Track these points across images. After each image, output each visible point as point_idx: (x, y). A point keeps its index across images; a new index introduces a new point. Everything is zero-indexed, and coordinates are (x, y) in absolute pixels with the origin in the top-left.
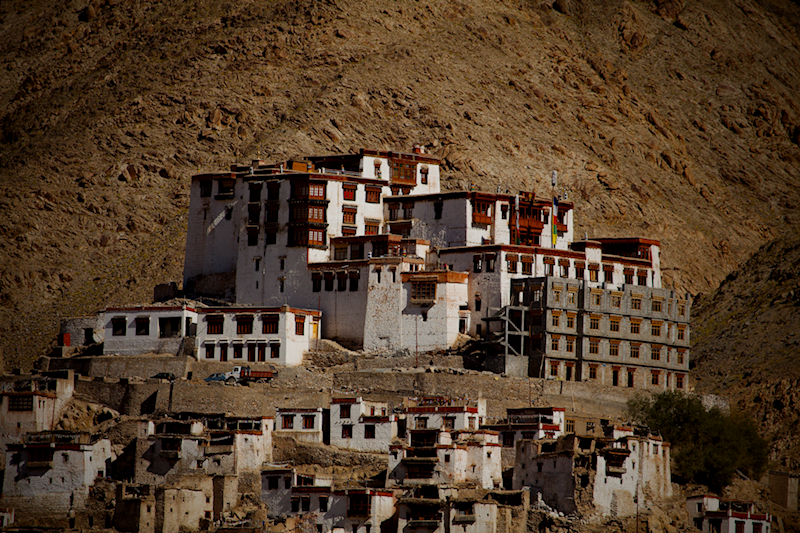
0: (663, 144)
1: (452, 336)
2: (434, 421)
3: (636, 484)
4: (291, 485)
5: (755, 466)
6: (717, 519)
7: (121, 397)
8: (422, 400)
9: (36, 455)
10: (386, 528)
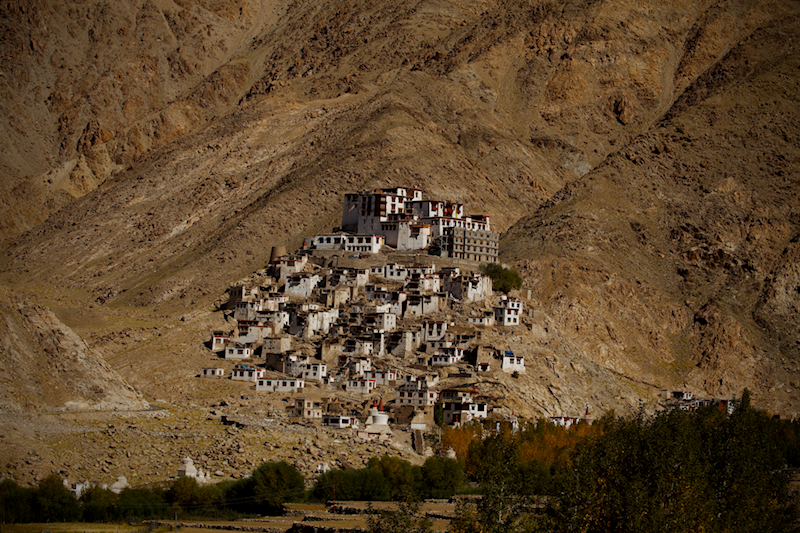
0: (491, 186)
1: (425, 245)
2: (419, 271)
3: (481, 291)
4: (374, 290)
5: (518, 286)
6: (506, 302)
7: (322, 262)
8: (415, 264)
9: (295, 279)
10: (404, 304)
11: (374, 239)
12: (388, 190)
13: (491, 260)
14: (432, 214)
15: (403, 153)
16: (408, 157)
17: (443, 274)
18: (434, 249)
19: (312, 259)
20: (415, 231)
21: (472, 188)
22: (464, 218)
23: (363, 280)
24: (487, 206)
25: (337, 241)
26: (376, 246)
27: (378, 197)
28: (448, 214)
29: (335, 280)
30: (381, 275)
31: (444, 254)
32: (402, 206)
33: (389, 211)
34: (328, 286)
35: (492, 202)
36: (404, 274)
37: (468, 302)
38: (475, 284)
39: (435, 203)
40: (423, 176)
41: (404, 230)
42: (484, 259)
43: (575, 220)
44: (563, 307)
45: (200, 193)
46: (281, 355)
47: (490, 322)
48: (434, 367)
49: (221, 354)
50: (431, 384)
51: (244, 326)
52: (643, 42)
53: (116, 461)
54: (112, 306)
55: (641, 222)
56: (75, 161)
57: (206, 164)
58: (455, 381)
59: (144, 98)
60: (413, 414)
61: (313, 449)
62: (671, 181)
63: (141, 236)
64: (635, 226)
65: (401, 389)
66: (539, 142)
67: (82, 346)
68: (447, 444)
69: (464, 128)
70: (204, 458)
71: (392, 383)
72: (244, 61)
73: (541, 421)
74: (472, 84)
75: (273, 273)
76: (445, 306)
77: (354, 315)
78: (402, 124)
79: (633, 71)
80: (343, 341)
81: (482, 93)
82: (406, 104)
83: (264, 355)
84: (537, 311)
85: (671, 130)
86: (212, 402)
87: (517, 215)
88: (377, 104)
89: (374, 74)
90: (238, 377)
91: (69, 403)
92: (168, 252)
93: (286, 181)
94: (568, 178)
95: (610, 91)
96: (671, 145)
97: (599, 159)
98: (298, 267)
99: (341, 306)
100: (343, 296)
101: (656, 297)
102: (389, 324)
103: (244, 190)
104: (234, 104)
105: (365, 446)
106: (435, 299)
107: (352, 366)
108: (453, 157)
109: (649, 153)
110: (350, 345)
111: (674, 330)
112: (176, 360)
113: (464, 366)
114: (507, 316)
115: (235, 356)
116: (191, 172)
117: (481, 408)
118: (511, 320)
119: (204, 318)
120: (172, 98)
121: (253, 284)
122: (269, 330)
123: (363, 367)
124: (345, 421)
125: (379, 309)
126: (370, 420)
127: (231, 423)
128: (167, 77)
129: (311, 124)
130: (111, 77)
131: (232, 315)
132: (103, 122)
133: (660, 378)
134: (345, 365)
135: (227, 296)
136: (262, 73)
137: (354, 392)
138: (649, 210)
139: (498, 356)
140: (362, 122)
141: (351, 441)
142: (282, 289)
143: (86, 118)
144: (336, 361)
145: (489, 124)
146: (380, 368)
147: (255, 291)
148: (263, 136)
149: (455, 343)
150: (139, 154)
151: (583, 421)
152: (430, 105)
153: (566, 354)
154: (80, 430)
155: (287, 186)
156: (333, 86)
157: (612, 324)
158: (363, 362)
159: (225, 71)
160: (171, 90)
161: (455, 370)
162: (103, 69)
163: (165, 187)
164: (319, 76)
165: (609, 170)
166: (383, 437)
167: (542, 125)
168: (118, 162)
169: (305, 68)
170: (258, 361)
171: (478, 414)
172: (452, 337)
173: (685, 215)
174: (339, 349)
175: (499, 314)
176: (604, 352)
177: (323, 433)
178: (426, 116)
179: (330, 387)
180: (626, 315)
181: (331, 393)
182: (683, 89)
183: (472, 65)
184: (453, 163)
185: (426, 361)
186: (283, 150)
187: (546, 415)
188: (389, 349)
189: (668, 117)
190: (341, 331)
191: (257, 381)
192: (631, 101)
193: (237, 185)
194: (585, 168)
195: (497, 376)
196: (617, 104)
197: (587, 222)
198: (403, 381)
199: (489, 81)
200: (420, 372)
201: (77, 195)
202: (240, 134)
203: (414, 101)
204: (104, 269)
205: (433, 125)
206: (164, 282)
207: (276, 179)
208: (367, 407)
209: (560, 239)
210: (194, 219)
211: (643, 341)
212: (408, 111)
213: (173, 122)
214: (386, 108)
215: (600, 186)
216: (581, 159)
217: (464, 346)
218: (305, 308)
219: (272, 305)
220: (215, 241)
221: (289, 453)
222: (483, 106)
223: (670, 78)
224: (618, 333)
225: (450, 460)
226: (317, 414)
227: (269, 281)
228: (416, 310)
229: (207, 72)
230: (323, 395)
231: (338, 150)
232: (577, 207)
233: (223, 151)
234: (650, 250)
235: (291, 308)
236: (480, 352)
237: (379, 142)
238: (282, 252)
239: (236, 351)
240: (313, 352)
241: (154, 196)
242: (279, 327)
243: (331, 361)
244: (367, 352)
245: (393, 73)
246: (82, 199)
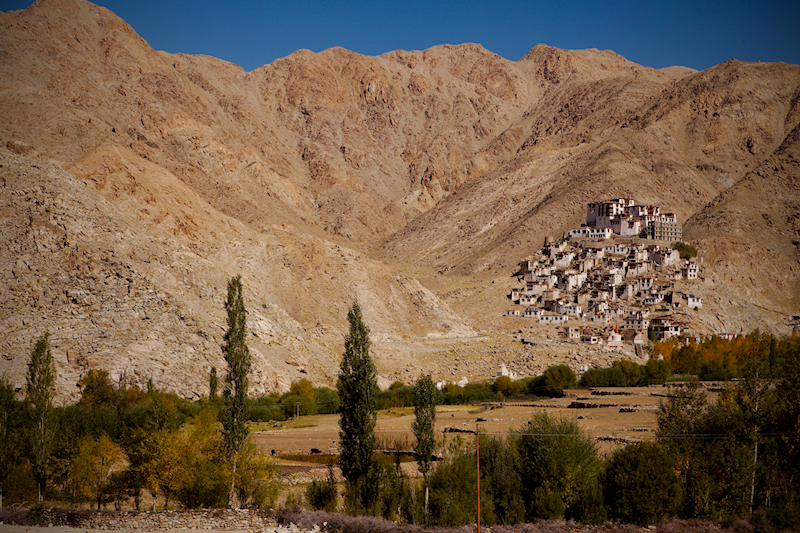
1: (637, 232)
3: (673, 259)
4: (608, 261)
5: (695, 255)
6: (688, 265)
7: (576, 245)
8: (632, 244)
9: (560, 256)
10: (626, 268)
11: (606, 230)
12: (614, 200)
13: (678, 240)
14: (641, 214)
15: (619, 178)
16: (622, 180)
17: (648, 250)
18: (643, 235)
19: (570, 244)
20: (631, 224)
21: (662, 197)
22: (660, 215)
23: (601, 255)
24: (671, 208)
25: (584, 232)
26: (608, 234)
27: (608, 204)
28: (651, 213)
29: (584, 255)
30: (612, 252)
31: (649, 237)
32: (622, 209)
33: (615, 213)
34: (580, 259)
35: (674, 205)
36: (626, 250)
37: (665, 266)
38: (669, 254)
39: (642, 207)
40: (632, 191)
41: (624, 223)
42: (673, 239)
43: (728, 214)
44: (723, 267)
45: (497, 206)
46: (553, 302)
47: (679, 277)
48: (646, 305)
49: (517, 302)
50: (645, 316)
51: (530, 285)
52: (764, 103)
53: (459, 368)
54: (448, 276)
55: (768, 213)
56: (420, 191)
57: (500, 189)
58: (660, 314)
59: (460, 151)
60: (635, 334)
61: (577, 357)
62: (786, 187)
63: (463, 234)
64: (765, 216)
65: (627, 320)
66: (701, 167)
67: (436, 300)
68: (657, 351)
69: (656, 161)
70: (512, 364)
71: (621, 316)
72: (519, 126)
73: (714, 337)
74: (659, 134)
75: (547, 252)
76: (651, 269)
77: (596, 276)
78: (618, 160)
79: (758, 121)
80: (590, 292)
81: (665, 139)
82: (619, 148)
83: (543, 302)
84: (707, 270)
85: (785, 156)
86: (513, 331)
87: (690, 213)
88: (602, 149)
89: (599, 131)
90: (528, 315)
91: (430, 334)
92: (480, 243)
93: (549, 197)
94: (720, 188)
95: (744, 134)
96: (785, 166)
97: (739, 176)
98: (561, 248)
99: (588, 271)
100: (589, 265)
101: (780, 259)
102: (618, 281)
103: (524, 204)
104: (515, 152)
105: (609, 354)
106: (645, 265)
107: (596, 306)
108: (649, 179)
109: (771, 171)
110: (595, 294)
111: (792, 278)
112: (490, 306)
113: (665, 304)
114: (689, 273)
115: (526, 303)
116: (492, 194)
117: (676, 329)
118: (692, 275)
119: (506, 281)
120: (477, 150)
121: (535, 260)
122: (545, 286)
123: (603, 307)
124: (594, 340)
125: (611, 272)
126: (610, 338)
127: (527, 343)
128: (473, 138)
129: (562, 163)
130: (440, 140)
131: (523, 278)
132: (436, 167)
133: (785, 308)
134: (592, 306)
135: (519, 267)
136: (531, 133)
137: (598, 322)
138: (773, 206)
139: (685, 298)
140: (593, 160)
141: (599, 352)
142: (552, 262)
143: (426, 165)
144: (587, 304)
145: (671, 157)
146: (613, 307)
147: (536, 264)
148: (534, 171)
149: (658, 291)
150: (459, 185)
151: (740, 336)
152: (634, 148)
153: (726, 295)
154: (437, 350)
155: (550, 200)
156: (574, 139)
157: (753, 276)
158: (603, 304)
159: (508, 133)
160: (476, 145)
161: (659, 307)
162: (434, 134)
163: (476, 203)
164: (565, 133)
165: (747, 183)
166: (619, 349)
167: (703, 157)
168: (447, 190)
169: (556, 129)
170: (539, 305)
171: (674, 333)
172: (657, 287)
173: (796, 208)
174: (588, 297)
175: (684, 272)
176: (749, 293)
177: (583, 346)
178: (632, 155)
179: (584, 320)
180: (761, 271)
181: (584, 323)
182: (790, 131)
183: (658, 122)
184: (650, 182)
185: (641, 302)
186: (546, 179)
187: (716, 333)
188: (618, 296)
189: (781, 149)
190: (589, 285)
191: (539, 317)
192: (758, 140)
193: (520, 201)
194: (730, 182)
195: (685, 310)
196: (749, 142)
197: (735, 215)
198: (628, 315)
199: (669, 132)
200: (638, 309)
201: (423, 211)
202: (520, 170)
203: (624, 146)
204: (442, 254)
205: (637, 160)
206: (478, 260)
207: (543, 196)
208: (607, 331)
209: (719, 225)
210: (495, 222)
211: (772, 286)
212: (621, 152)
213: (478, 164)
214: (608, 151)
215: (742, 192)
216: (728, 177)
217: (664, 292)
218: (567, 273)
219: (546, 271)
220: (508, 235)
221: (563, 360)
222: (666, 147)
223: (782, 124)
224: (757, 282)
225: (661, 361)
226: (577, 336)
227: (544, 258)
228: (633, 272)
229: (497, 134)
230: (580, 324)
231: (579, 177)
232: (728, 206)
233: (510, 181)
234: (774, 230)
235: (559, 273)
236: (674, 295)
237: (605, 172)
238: (551, 240)
239: (526, 300)
240: (573, 299)
241: (470, 210)
242: (551, 285)
243: (584, 304)
244: (605, 298)
245: (611, 130)
246: (426, 213)
